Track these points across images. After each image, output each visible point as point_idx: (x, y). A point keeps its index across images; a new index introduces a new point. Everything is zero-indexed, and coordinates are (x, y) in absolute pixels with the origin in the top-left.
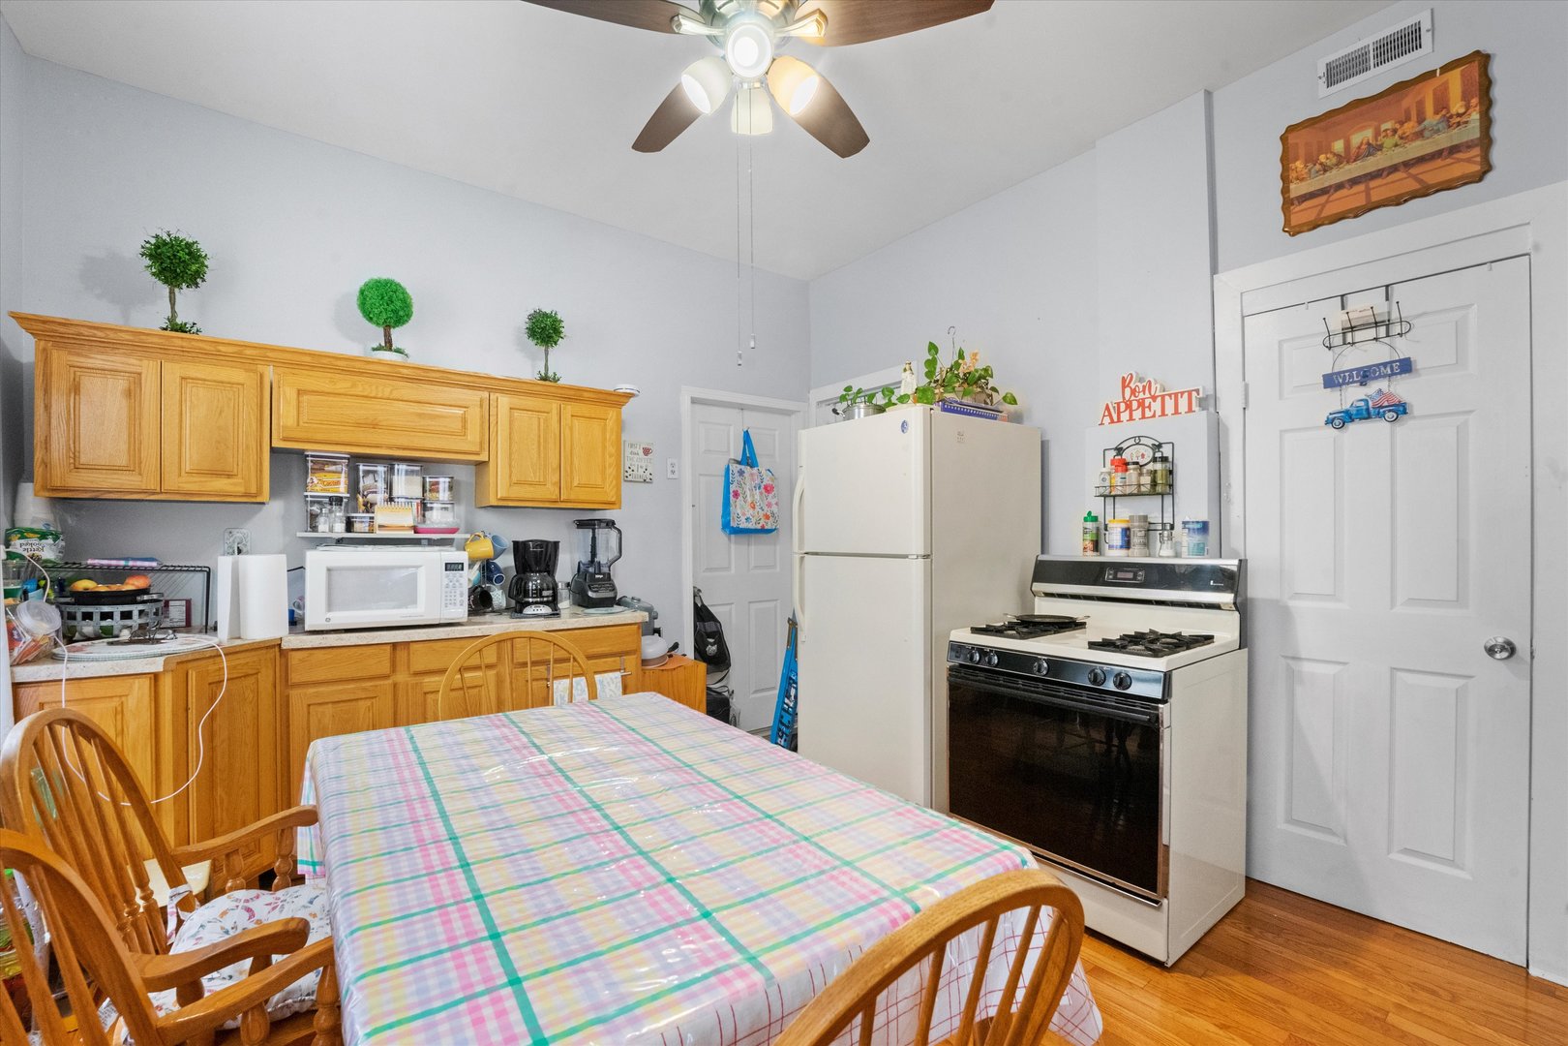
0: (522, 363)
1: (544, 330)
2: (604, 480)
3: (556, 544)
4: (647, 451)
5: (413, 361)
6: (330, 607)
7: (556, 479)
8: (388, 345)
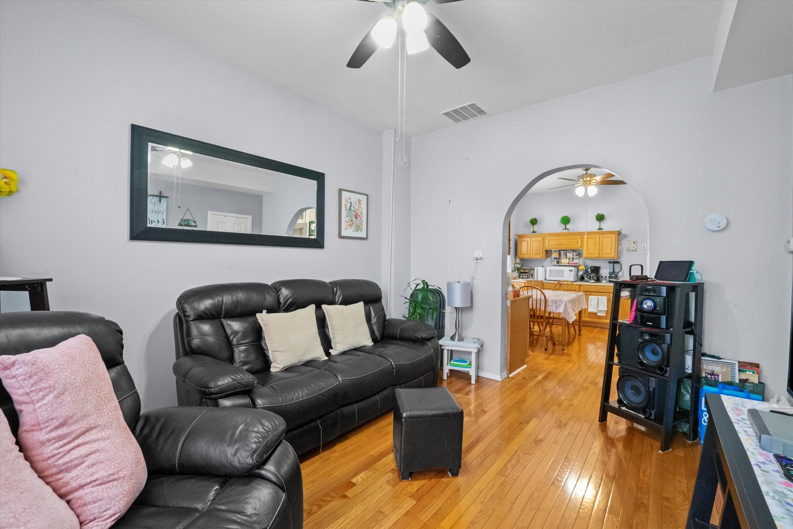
0: (594, 226)
1: (600, 218)
2: (611, 252)
3: (600, 267)
4: (634, 243)
5: (570, 231)
6: (550, 276)
7: (598, 252)
8: (566, 229)
